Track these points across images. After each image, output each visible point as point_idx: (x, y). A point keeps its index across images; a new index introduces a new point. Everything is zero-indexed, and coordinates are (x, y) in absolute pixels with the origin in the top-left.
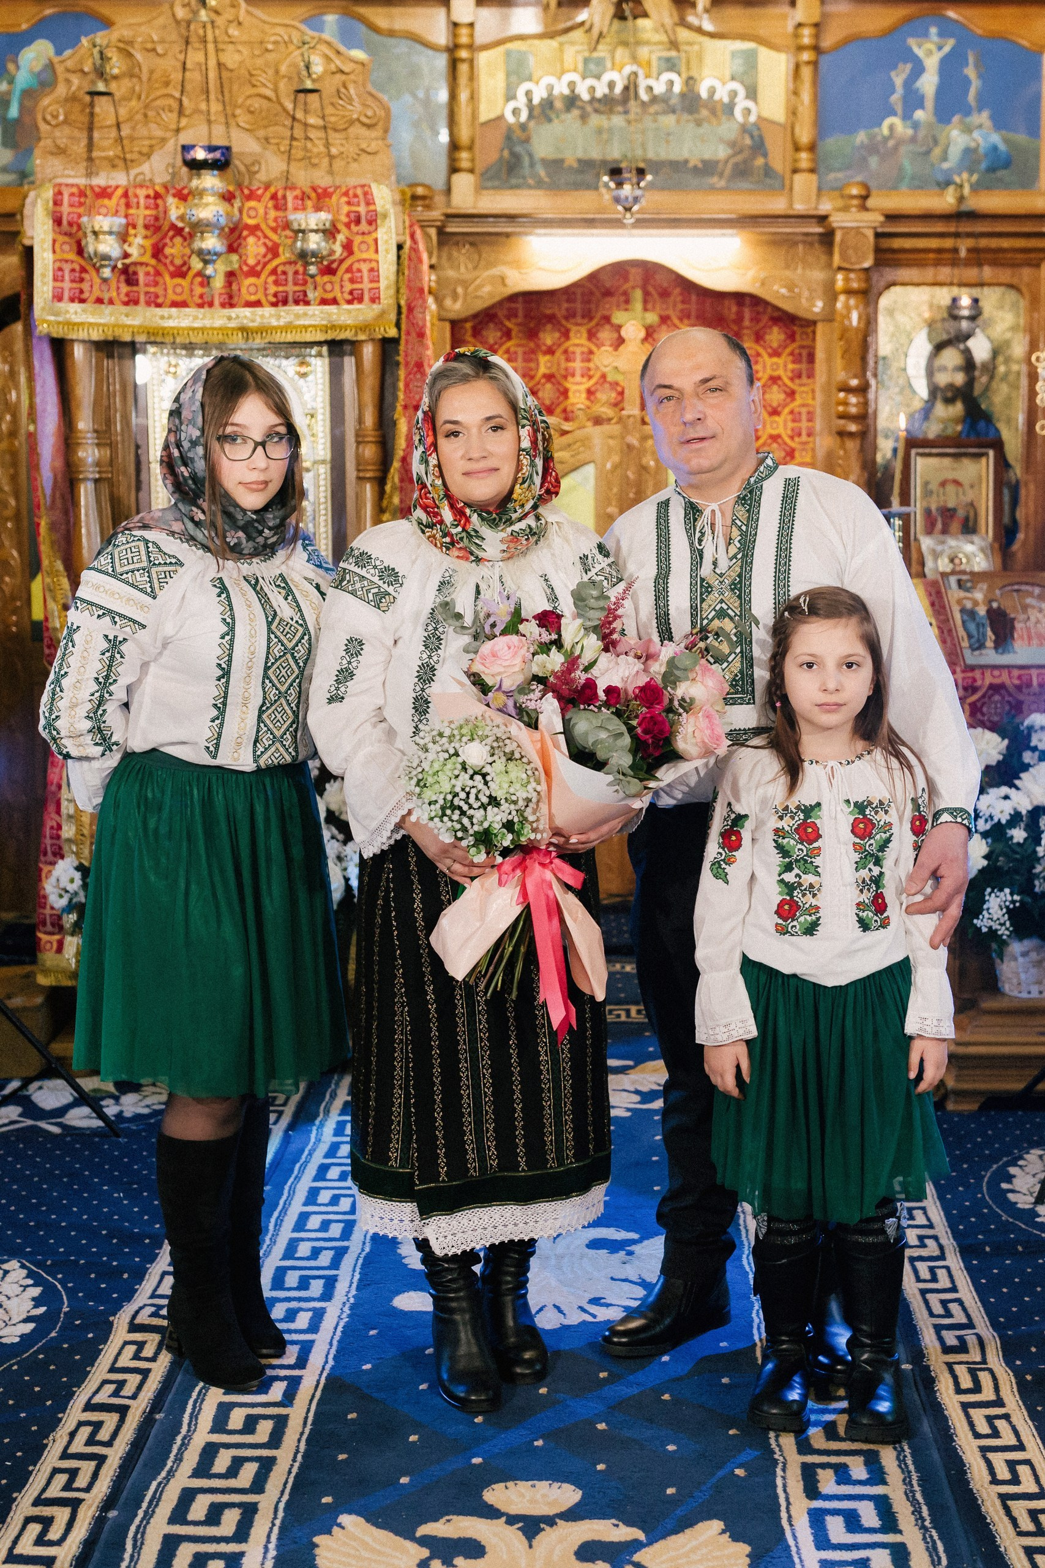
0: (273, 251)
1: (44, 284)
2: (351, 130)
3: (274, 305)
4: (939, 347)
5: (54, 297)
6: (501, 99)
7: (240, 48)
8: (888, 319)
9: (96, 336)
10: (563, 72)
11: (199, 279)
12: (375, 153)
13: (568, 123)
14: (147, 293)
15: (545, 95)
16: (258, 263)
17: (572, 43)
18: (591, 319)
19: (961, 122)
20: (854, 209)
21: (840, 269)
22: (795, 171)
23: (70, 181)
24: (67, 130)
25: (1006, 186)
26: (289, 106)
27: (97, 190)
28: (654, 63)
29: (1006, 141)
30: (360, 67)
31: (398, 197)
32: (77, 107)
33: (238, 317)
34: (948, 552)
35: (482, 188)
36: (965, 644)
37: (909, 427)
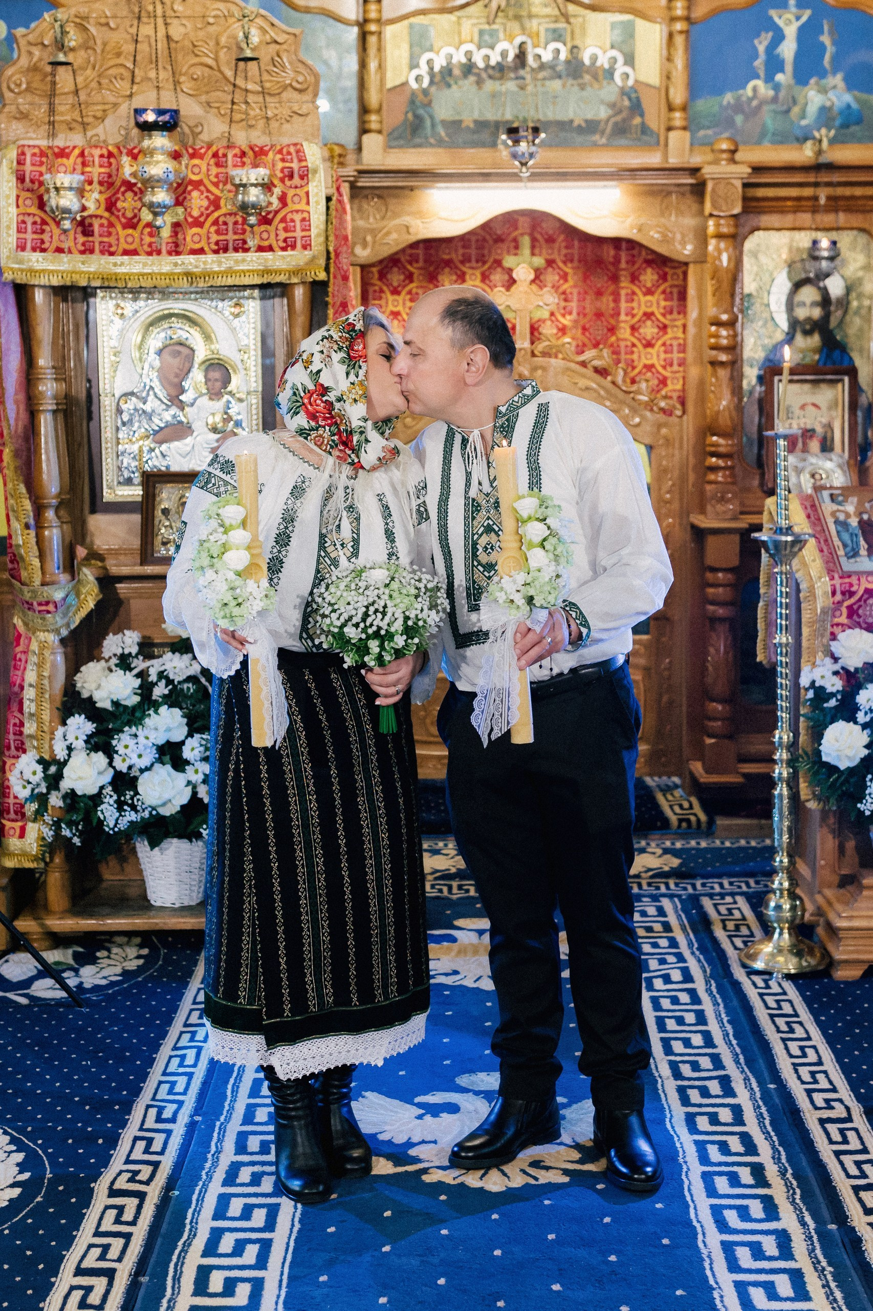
0: (215, 203)
1: (9, 235)
2: (285, 95)
3: (216, 252)
4: (797, 286)
5: (18, 247)
6: (405, 69)
7: (184, 22)
8: (753, 260)
9: (55, 282)
10: (461, 43)
11: (148, 230)
12: (307, 115)
13: (464, 89)
14: (101, 242)
15: (444, 64)
16: (202, 214)
17: (469, 17)
18: (484, 263)
19: (817, 84)
20: (723, 163)
21: (711, 215)
22: (669, 129)
23: (31, 143)
24: (29, 97)
25: (859, 140)
26: (229, 74)
27: (56, 150)
28: (542, 34)
29: (857, 100)
30: (292, 37)
31: (327, 154)
32: (38, 77)
33: (183, 263)
34: (809, 469)
35: (391, 147)
36: (841, 552)
37: (771, 357)
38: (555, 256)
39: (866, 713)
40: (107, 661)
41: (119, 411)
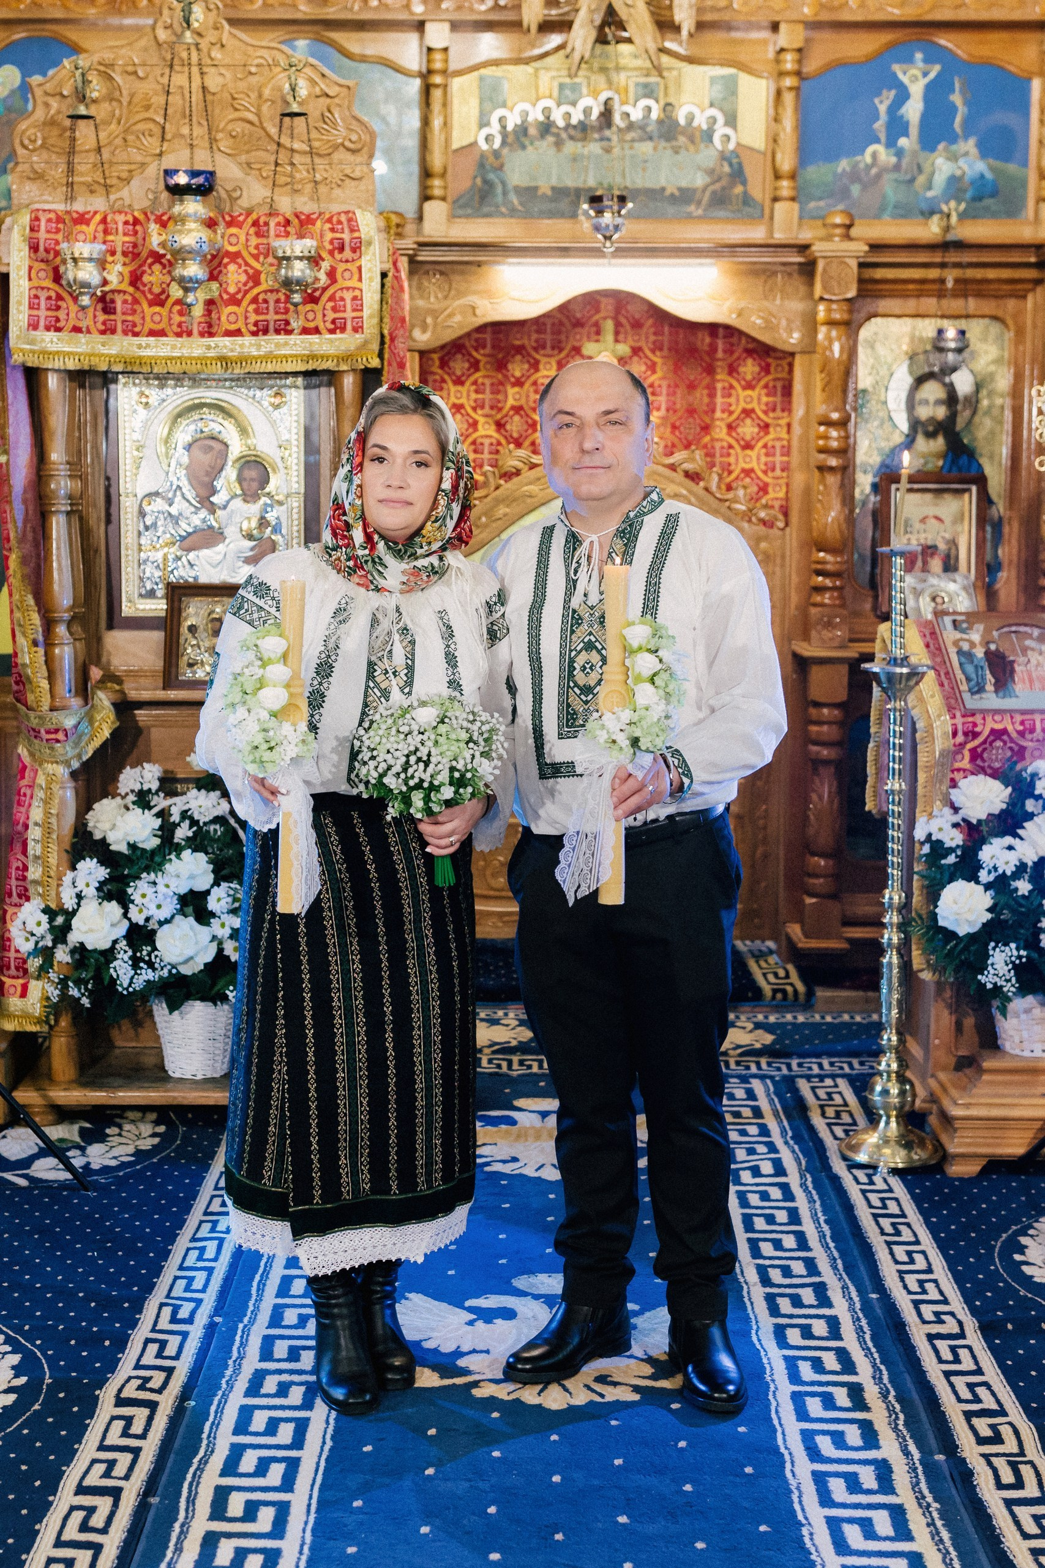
0: (255, 278)
1: (19, 312)
2: (336, 156)
3: (254, 334)
4: (920, 381)
5: (29, 325)
6: (474, 126)
7: (223, 71)
8: (869, 351)
9: (71, 365)
10: (538, 99)
11: (178, 308)
12: (360, 179)
13: (542, 150)
14: (124, 321)
15: (519, 122)
16: (239, 291)
17: (547, 69)
18: (561, 350)
19: (946, 149)
20: (837, 239)
21: (822, 299)
22: (775, 199)
23: (47, 207)
24: (45, 155)
25: (994, 215)
26: (273, 131)
27: (75, 215)
28: (632, 89)
29: (992, 169)
30: (345, 90)
31: (382, 224)
32: (55, 132)
33: (217, 346)
34: (929, 591)
35: (454, 216)
36: (964, 687)
37: (888, 462)
38: (642, 344)
39: (989, 872)
40: (123, 798)
41: (142, 514)
